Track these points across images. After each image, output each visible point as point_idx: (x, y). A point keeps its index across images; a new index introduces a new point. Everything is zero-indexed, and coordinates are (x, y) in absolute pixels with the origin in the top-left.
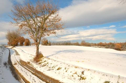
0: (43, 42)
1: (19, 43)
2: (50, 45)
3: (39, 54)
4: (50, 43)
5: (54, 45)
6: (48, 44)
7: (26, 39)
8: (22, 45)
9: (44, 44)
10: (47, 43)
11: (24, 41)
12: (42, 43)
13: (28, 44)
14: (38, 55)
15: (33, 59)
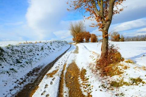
0: (114, 37)
1: (85, 40)
2: (123, 41)
3: (111, 52)
4: (124, 38)
5: (128, 41)
6: (120, 40)
7: (93, 35)
8: (87, 41)
9: (114, 39)
10: (119, 38)
11: (90, 37)
12: (112, 38)
13: (95, 40)
14: (106, 53)
15: (95, 64)
